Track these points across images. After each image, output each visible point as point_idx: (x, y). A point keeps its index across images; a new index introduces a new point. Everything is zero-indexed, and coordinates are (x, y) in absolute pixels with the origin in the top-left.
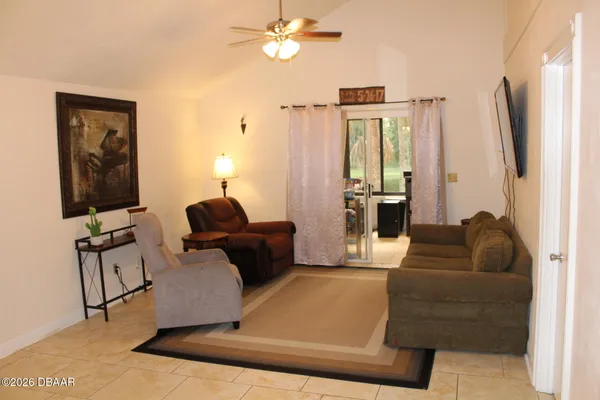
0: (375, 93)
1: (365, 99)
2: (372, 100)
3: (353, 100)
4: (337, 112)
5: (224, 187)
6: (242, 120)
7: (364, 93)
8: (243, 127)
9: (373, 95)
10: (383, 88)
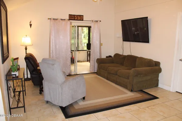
0: (80, 17)
1: (77, 19)
2: (79, 19)
3: (73, 19)
4: (69, 22)
5: (26, 49)
6: (30, 22)
7: (77, 17)
8: (31, 25)
9: (80, 18)
10: (83, 16)
